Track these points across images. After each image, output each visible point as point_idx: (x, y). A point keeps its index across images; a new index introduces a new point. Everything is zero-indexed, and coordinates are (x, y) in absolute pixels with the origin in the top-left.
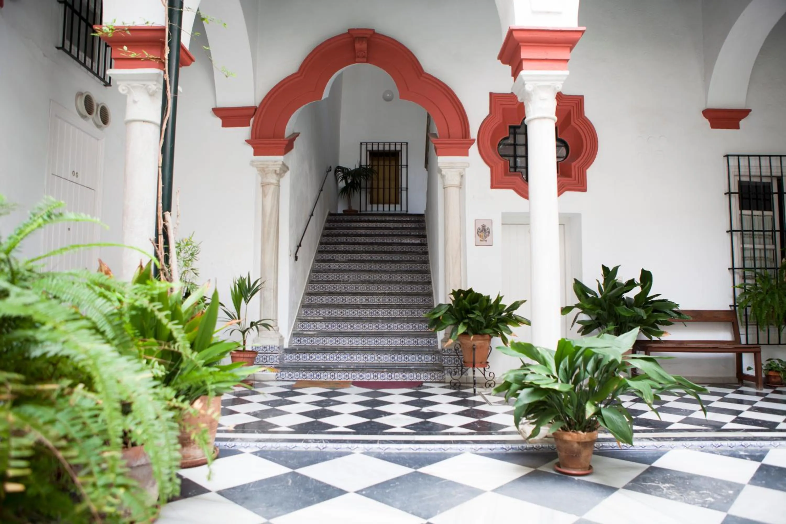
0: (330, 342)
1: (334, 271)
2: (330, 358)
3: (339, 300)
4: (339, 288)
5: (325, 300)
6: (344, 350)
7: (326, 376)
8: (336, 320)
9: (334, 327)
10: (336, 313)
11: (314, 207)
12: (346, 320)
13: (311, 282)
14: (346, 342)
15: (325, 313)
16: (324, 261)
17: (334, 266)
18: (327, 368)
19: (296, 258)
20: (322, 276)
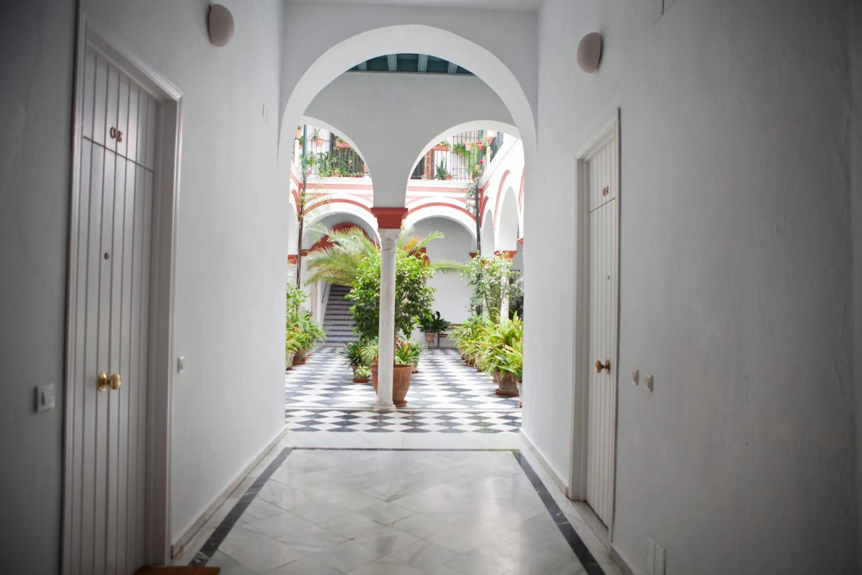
0: (335, 333)
1: (337, 304)
2: (335, 339)
3: (338, 317)
4: (338, 312)
5: (333, 317)
6: (340, 336)
7: (334, 344)
8: (337, 325)
9: (336, 328)
10: (337, 322)
11: (325, 291)
12: (341, 325)
13: (327, 309)
14: (340, 333)
15: (333, 322)
16: (332, 300)
17: (336, 302)
18: (334, 342)
19: (323, 302)
20: (332, 307)
